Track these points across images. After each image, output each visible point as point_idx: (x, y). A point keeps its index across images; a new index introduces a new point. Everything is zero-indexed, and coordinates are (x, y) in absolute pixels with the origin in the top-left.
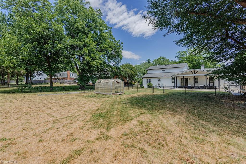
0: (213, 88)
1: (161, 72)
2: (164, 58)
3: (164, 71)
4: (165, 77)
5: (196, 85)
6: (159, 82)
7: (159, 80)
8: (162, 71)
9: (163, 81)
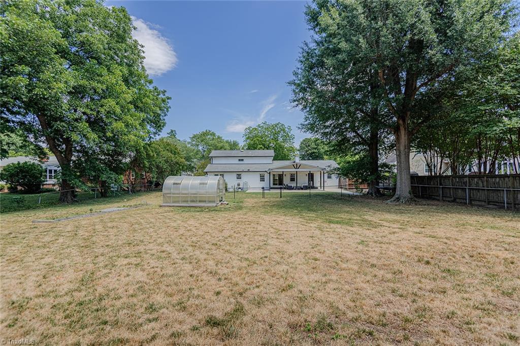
0: (313, 188)
1: (237, 162)
2: (213, 134)
3: (242, 160)
4: (249, 171)
5: (293, 184)
6: (239, 181)
7: (239, 177)
8: (239, 160)
9: (245, 178)
